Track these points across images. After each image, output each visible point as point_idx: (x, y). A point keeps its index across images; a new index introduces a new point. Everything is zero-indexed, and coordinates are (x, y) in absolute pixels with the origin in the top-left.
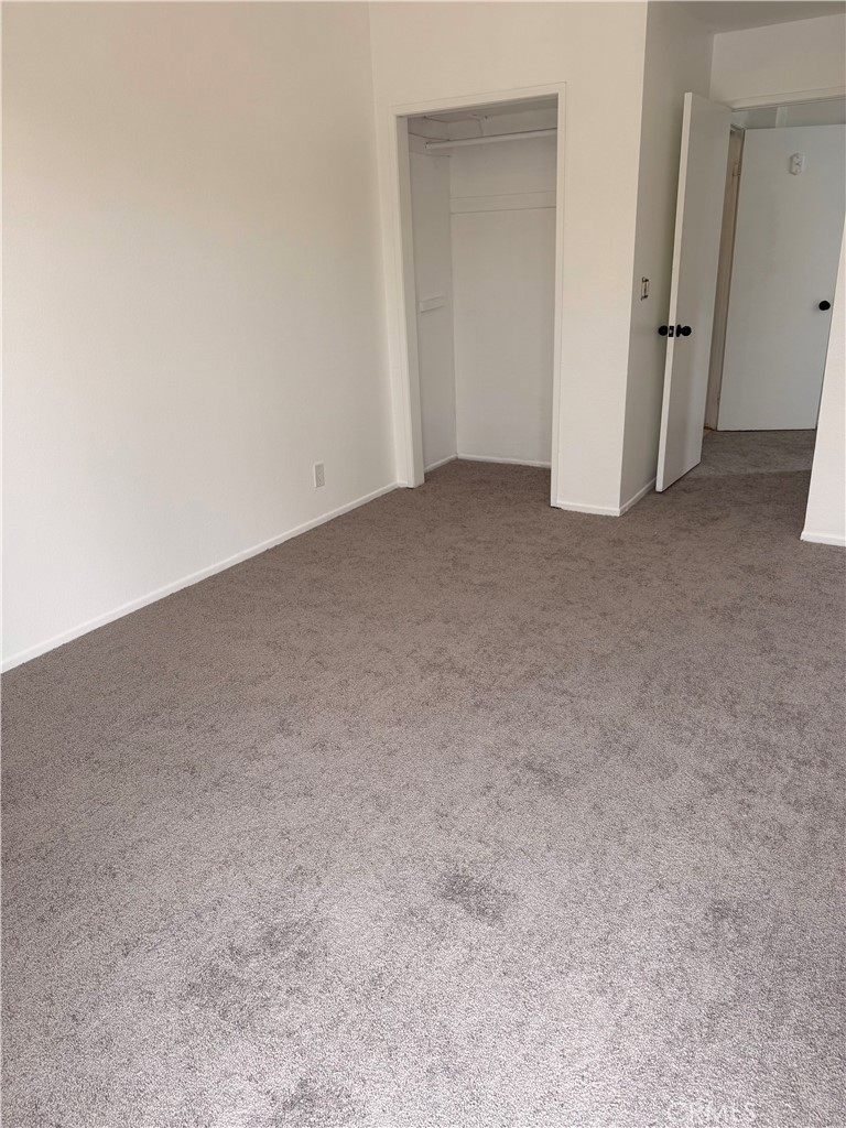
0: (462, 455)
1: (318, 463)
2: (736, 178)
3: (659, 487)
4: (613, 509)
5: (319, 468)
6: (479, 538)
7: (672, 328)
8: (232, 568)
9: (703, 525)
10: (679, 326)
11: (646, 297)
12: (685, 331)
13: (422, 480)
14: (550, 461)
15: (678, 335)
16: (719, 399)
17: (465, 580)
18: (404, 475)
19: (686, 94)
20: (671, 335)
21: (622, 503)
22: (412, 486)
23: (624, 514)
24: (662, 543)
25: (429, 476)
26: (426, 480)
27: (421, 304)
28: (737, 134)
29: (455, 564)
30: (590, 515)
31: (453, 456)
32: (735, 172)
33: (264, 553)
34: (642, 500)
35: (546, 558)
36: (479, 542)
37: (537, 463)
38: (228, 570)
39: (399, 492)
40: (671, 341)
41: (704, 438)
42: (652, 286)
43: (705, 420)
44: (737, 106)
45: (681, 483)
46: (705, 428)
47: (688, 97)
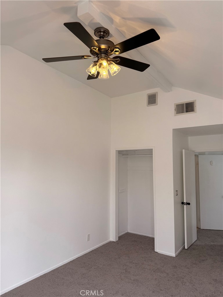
0: (129, 231)
1: (89, 234)
2: (197, 165)
3: (186, 248)
4: (173, 254)
5: (89, 236)
6: (134, 262)
7: (185, 203)
8: (60, 267)
9: (200, 262)
10: (187, 202)
11: (177, 195)
12: (189, 204)
13: (117, 239)
14: (154, 236)
15: (187, 205)
16: (200, 220)
17: (129, 278)
18: (112, 237)
19: (183, 150)
20: (185, 205)
21: (176, 252)
22: (114, 241)
23: (176, 256)
24: (188, 268)
25: (120, 238)
26: (119, 239)
27: (120, 191)
28: (197, 156)
29: (126, 271)
30: (166, 256)
31: (126, 232)
32: (197, 164)
33: (70, 262)
34: (181, 251)
35: (154, 271)
36: (133, 263)
37: (150, 236)
38: (58, 268)
39: (111, 243)
40: (185, 206)
41: (197, 231)
42: (179, 192)
43: (197, 225)
44: (195, 151)
45: (192, 246)
46: (197, 228)
47: (184, 151)
